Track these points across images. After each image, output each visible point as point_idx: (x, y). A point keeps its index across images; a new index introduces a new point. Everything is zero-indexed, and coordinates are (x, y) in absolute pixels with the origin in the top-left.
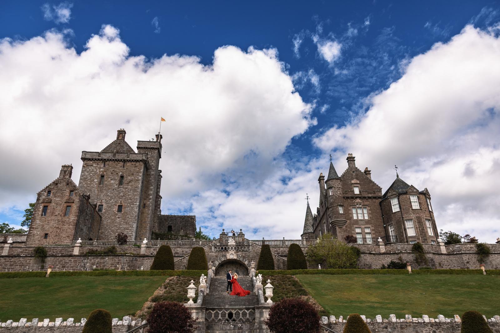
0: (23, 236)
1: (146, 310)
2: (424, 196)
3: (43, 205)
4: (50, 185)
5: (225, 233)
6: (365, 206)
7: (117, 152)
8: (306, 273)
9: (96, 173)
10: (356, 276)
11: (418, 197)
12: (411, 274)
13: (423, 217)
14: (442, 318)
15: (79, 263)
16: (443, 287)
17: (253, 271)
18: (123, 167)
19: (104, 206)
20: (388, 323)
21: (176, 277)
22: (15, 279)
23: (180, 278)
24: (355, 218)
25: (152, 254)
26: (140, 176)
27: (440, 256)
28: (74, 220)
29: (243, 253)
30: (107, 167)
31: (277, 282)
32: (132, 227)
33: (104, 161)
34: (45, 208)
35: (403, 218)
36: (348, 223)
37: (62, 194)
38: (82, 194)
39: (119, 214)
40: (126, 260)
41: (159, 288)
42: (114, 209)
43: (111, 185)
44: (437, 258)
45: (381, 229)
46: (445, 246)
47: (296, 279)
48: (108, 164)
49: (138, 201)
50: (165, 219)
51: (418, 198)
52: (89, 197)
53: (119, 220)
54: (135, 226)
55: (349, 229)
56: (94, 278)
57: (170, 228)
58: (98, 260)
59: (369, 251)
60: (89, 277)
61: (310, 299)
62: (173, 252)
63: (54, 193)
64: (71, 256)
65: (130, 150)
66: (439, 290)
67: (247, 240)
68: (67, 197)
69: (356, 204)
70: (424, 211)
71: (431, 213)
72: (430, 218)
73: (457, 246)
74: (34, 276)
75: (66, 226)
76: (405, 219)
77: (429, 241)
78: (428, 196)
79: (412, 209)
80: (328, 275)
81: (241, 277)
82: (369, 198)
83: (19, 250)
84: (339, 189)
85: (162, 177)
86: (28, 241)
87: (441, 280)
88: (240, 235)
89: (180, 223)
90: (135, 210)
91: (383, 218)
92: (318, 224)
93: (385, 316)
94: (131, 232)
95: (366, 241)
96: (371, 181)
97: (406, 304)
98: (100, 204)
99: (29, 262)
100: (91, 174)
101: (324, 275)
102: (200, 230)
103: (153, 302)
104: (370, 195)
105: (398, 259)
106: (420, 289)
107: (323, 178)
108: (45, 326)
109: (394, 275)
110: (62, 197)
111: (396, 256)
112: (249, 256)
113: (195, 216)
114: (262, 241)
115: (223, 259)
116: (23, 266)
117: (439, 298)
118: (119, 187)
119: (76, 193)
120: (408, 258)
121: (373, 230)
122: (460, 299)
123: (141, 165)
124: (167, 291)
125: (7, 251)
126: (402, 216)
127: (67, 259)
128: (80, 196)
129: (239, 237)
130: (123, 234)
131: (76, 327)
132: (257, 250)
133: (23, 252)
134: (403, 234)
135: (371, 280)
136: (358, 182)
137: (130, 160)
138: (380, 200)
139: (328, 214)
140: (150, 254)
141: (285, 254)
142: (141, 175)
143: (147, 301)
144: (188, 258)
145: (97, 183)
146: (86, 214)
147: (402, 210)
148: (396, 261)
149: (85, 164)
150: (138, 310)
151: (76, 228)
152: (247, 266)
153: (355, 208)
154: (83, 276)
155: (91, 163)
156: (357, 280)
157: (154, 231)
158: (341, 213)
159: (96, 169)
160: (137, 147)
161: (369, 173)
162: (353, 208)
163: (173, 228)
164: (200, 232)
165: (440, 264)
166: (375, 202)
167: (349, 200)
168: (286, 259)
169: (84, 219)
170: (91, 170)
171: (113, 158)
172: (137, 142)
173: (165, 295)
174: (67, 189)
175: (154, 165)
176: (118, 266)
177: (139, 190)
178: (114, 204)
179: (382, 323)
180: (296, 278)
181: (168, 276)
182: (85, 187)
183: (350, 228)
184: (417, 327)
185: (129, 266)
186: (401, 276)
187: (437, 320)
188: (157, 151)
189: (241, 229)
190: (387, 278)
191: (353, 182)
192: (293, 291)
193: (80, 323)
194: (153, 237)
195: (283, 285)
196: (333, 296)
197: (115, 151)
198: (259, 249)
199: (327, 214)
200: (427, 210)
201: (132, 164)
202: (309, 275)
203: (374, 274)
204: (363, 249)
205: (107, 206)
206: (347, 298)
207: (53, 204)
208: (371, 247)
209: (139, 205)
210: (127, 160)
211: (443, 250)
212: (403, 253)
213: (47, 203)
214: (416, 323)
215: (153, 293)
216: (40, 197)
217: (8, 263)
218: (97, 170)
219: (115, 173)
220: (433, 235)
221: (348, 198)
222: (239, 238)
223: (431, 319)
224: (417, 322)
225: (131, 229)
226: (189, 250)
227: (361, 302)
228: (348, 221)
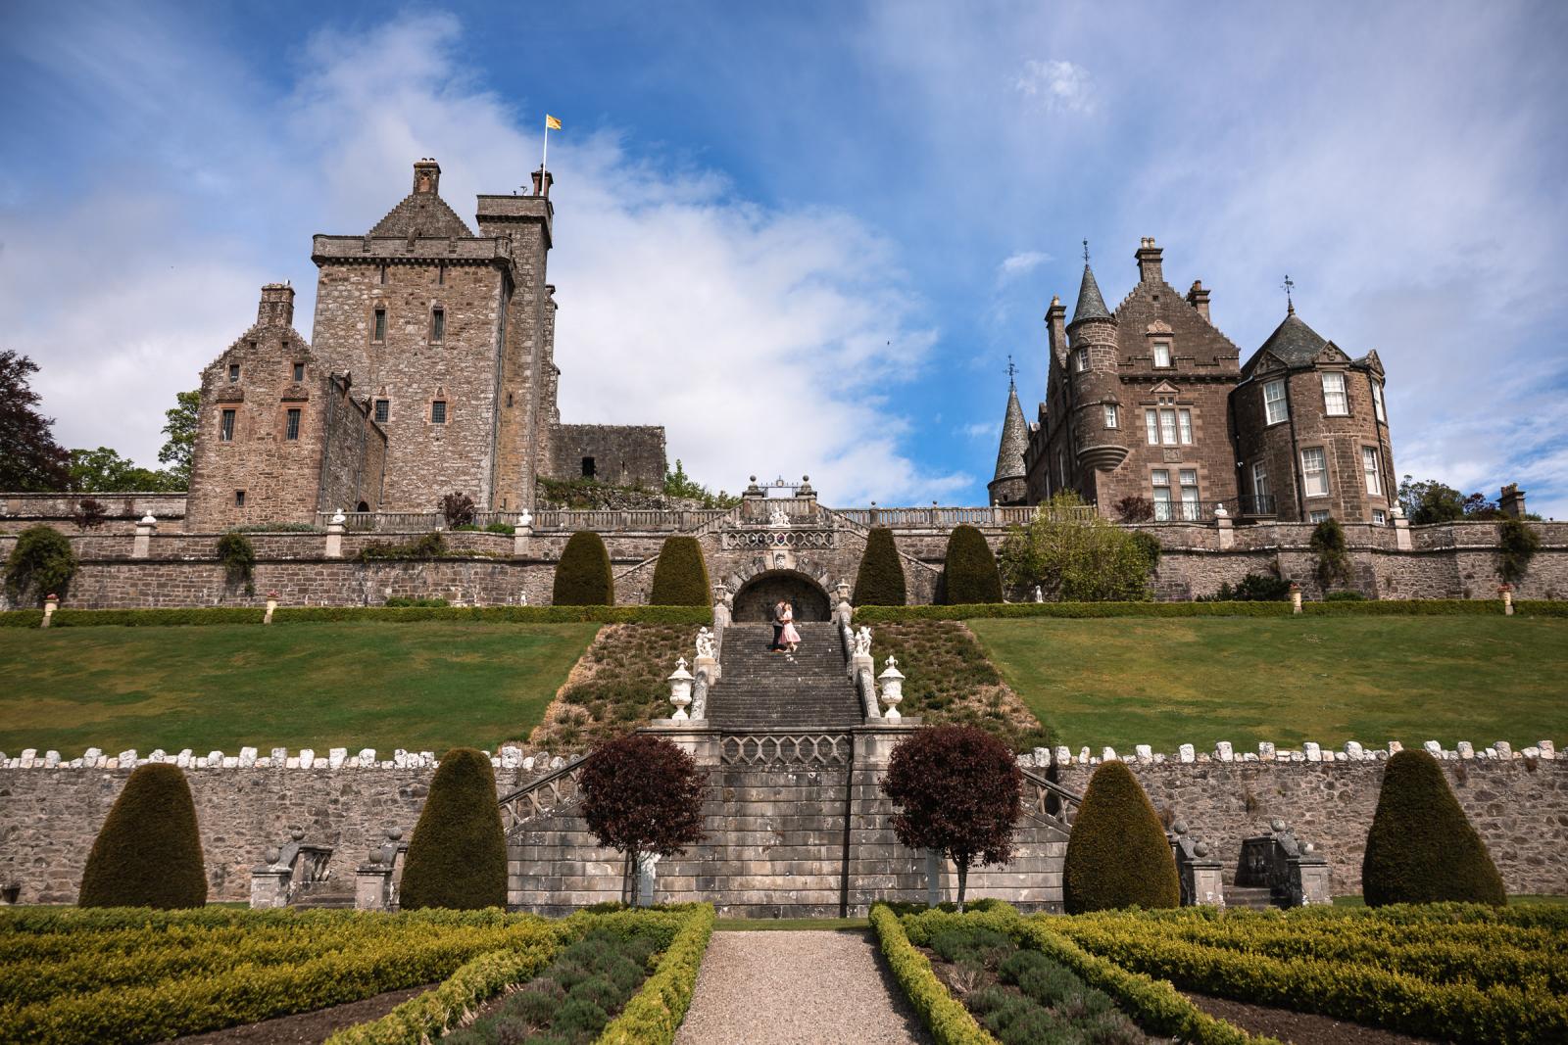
0: (176, 500)
1: (555, 726)
2: (1364, 375)
3: (220, 406)
4: (235, 347)
5: (757, 487)
6: (1185, 406)
7: (420, 236)
8: (999, 614)
9: (360, 303)
10: (1140, 621)
11: (1346, 378)
12: (1299, 616)
13: (1355, 441)
14: (1355, 749)
15: (344, 580)
16: (1383, 654)
17: (845, 611)
18: (438, 281)
19: (391, 405)
20: (1209, 764)
21: (622, 625)
22: (184, 627)
23: (634, 630)
24: (1152, 441)
25: (546, 555)
26: (493, 310)
27: (1392, 558)
28: (313, 451)
29: (814, 554)
30: (391, 282)
31: (912, 642)
32: (479, 467)
33: (382, 263)
34: (229, 414)
35: (1294, 442)
36: (1129, 456)
37: (270, 374)
38: (327, 375)
39: (439, 428)
40: (476, 573)
41: (581, 660)
42: (423, 414)
43: (408, 338)
44: (1381, 565)
45: (1229, 476)
46: (1411, 529)
47: (969, 633)
48: (394, 275)
49: (492, 388)
50: (573, 439)
51: (1347, 381)
52: (348, 381)
53: (439, 446)
54: (486, 462)
55: (1132, 476)
56: (396, 628)
57: (588, 466)
58: (396, 572)
59: (1187, 545)
60: (381, 623)
61: (1005, 694)
62: (609, 549)
63: (247, 370)
64: (320, 560)
65: (457, 226)
66: (1369, 662)
67: (825, 509)
68: (285, 382)
69: (1157, 399)
70: (1361, 422)
71: (1381, 426)
72: (1376, 444)
73: (1444, 529)
74: (232, 621)
75: (293, 471)
76: (1302, 445)
77: (1367, 511)
78: (1377, 376)
79: (1326, 417)
80: (1060, 619)
81: (810, 627)
82: (1201, 379)
83: (178, 544)
84: (1109, 353)
85: (556, 307)
86: (193, 512)
87: (1380, 634)
88: (802, 494)
89: (619, 450)
90: (485, 415)
91: (1237, 441)
92: (1042, 455)
93: (1205, 745)
94: (475, 482)
95: (1181, 512)
96: (1207, 327)
97: (1271, 706)
98: (379, 398)
99: (209, 576)
100: (346, 307)
101: (1048, 619)
102: (679, 468)
103: (570, 703)
104: (1202, 371)
105: (1271, 567)
106: (1317, 662)
107: (1060, 313)
108: (305, 766)
109: (1249, 619)
110: (272, 383)
111: (1263, 560)
112: (830, 561)
113: (662, 428)
114: (871, 512)
115: (755, 572)
116: (193, 587)
117: (1365, 688)
118: (430, 346)
119: (311, 370)
120: (1295, 564)
121: (1204, 478)
122: (1421, 691)
123: (494, 277)
124: (604, 670)
125: (145, 547)
126: (1293, 436)
127: (310, 570)
128: (323, 380)
129: (799, 501)
130: (460, 495)
131: (384, 771)
132: (854, 543)
133: (188, 550)
134: (1292, 491)
135: (1182, 633)
136: (1169, 330)
137: (459, 260)
138: (1233, 386)
139: (1072, 427)
140: (541, 554)
141: (936, 555)
142: (494, 306)
143: (553, 700)
144: (652, 568)
145: (366, 333)
146: (345, 431)
147: (1295, 419)
148: (1262, 573)
149: (327, 275)
150: (533, 726)
151: (320, 474)
152: (827, 590)
153: (1155, 410)
154: (365, 622)
155: (342, 272)
156: (1141, 636)
157: (541, 474)
158: (1109, 425)
159: (360, 290)
160: (478, 217)
161: (1204, 297)
162: (1148, 410)
163: (598, 465)
164: (680, 476)
165: (1389, 582)
166: (1217, 392)
167: (1137, 388)
168: (938, 568)
169: (341, 449)
170: (346, 293)
171: (409, 256)
172: (476, 201)
173: (601, 682)
174: (284, 359)
175: (532, 272)
176: (453, 588)
177: (492, 355)
178: (422, 399)
179: (1194, 765)
180: (969, 629)
181: (599, 623)
182: (330, 347)
183: (1137, 471)
184: (1285, 775)
185: (484, 589)
186: (1273, 621)
187: (1341, 756)
188: (538, 228)
189: (806, 474)
190: (1229, 627)
191: (1152, 329)
192: (956, 671)
193: (391, 763)
194: (539, 492)
195: (931, 653)
196: (1071, 685)
197: (411, 230)
198: (860, 539)
199: (1068, 429)
200: (1369, 418)
201: (466, 273)
202: (1005, 620)
203: (1195, 615)
204: (1167, 538)
205: (401, 404)
206: (1108, 691)
207: (247, 405)
208: (1193, 532)
209: (496, 399)
210: (451, 260)
211: (1404, 539)
212: (1285, 550)
213: (230, 401)
214: (1284, 763)
215: (566, 674)
216: (210, 384)
217: (153, 581)
218: (362, 295)
219: (415, 302)
220: (1379, 493)
221: (1133, 380)
222: (802, 504)
223: (1325, 752)
224: (1288, 760)
225: (475, 474)
226: (655, 544)
227: (1146, 703)
228: (1132, 451)
